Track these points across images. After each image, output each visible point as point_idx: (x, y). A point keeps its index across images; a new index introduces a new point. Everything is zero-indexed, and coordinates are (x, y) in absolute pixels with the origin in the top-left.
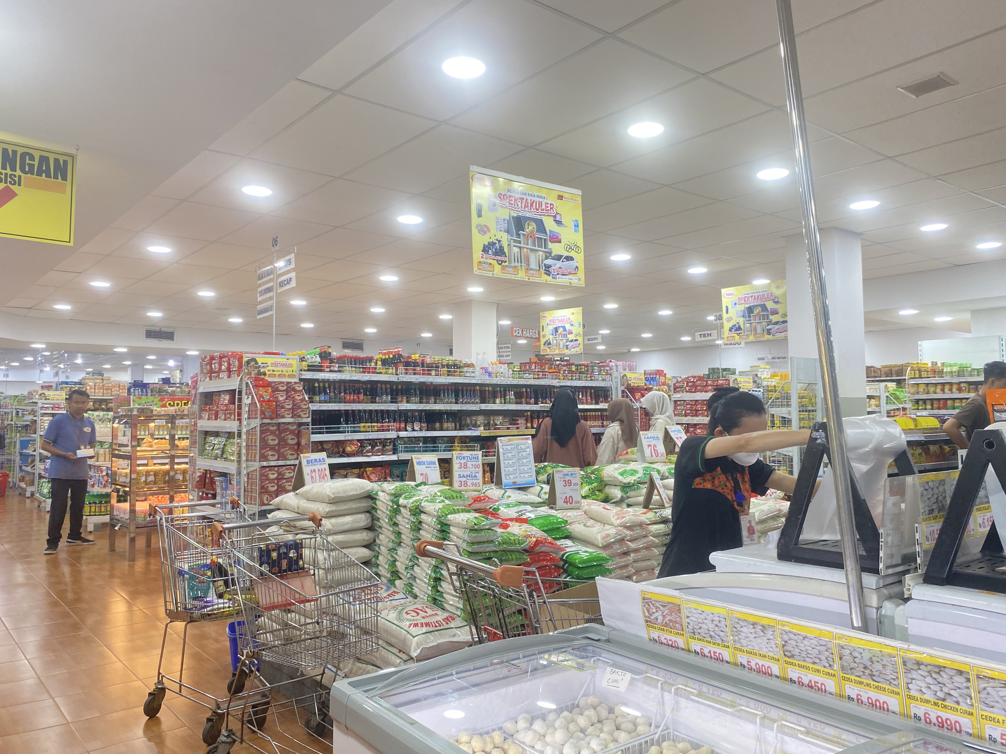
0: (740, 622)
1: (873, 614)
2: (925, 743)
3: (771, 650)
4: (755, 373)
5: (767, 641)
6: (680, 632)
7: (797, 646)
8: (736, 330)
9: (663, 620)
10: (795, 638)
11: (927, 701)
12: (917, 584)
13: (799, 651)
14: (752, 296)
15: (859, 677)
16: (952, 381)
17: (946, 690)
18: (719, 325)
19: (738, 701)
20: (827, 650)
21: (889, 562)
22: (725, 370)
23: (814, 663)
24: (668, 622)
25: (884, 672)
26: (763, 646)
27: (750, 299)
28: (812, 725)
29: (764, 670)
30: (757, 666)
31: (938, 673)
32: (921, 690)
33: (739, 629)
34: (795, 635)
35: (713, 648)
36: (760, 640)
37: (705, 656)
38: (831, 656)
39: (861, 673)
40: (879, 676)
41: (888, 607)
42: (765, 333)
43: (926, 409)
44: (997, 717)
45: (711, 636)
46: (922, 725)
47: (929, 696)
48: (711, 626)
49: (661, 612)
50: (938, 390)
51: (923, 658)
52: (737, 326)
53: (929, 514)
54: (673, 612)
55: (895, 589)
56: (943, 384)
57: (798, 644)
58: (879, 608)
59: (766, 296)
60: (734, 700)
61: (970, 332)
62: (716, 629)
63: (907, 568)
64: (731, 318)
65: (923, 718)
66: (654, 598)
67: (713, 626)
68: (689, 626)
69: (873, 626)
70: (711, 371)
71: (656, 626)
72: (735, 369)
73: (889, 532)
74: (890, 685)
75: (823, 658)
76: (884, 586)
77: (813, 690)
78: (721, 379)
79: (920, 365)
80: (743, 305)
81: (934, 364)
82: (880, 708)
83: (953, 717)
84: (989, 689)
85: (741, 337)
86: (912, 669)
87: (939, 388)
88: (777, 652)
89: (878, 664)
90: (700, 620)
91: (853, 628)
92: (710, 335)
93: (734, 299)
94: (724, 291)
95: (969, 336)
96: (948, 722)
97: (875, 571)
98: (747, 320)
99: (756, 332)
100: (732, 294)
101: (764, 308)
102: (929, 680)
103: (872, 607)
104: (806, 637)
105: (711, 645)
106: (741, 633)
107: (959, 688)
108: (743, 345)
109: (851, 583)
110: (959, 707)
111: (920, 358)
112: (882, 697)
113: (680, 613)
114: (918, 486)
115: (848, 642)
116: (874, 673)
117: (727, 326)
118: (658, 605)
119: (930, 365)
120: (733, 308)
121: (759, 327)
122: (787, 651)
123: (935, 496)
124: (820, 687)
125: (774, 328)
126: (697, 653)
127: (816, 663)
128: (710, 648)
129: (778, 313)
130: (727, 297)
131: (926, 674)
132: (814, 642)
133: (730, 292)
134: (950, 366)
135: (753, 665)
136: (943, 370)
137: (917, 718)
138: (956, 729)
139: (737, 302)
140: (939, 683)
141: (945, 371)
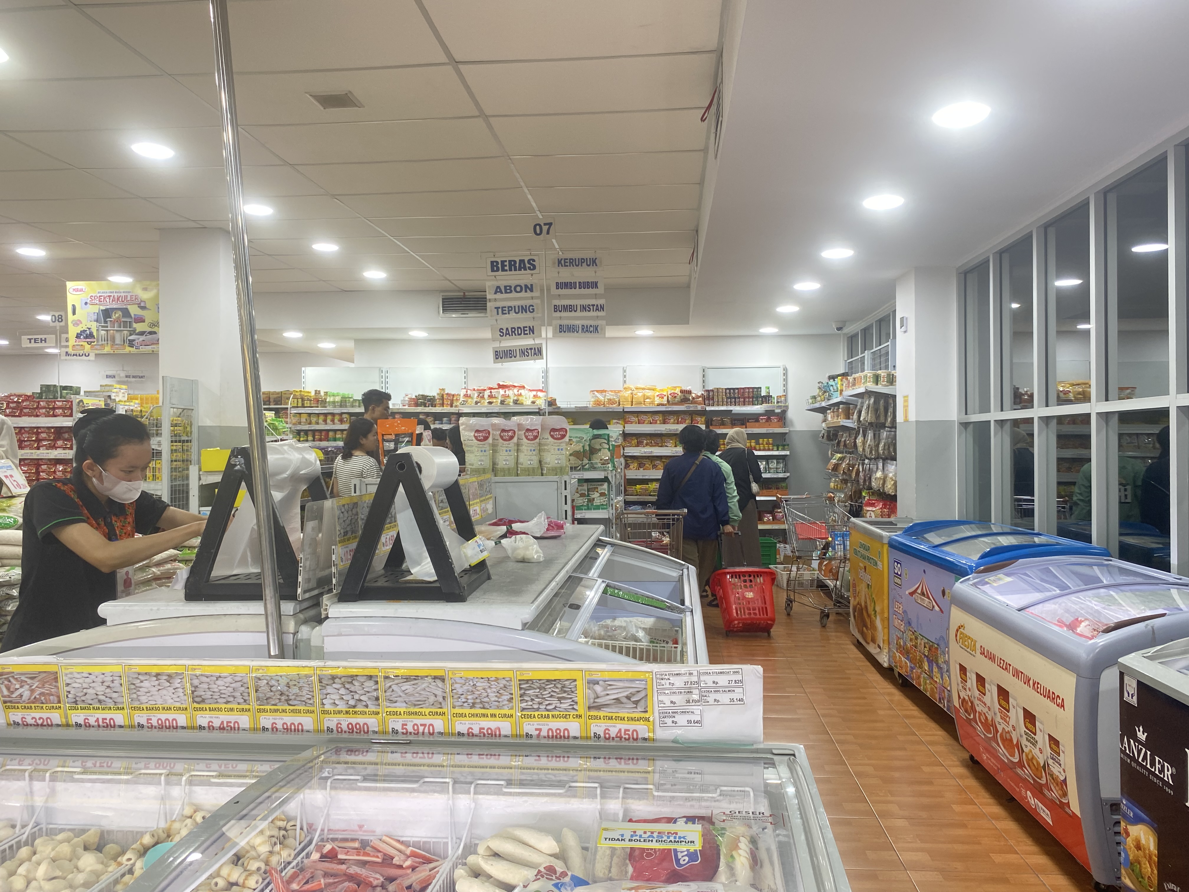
0: (140, 677)
1: (289, 640)
2: (337, 751)
3: (178, 700)
4: (108, 394)
5: (174, 691)
6: (55, 705)
7: (209, 688)
8: (86, 337)
9: (31, 696)
10: (208, 680)
11: (340, 712)
12: (333, 603)
13: (211, 693)
14: (110, 296)
15: (275, 705)
16: (335, 412)
17: (357, 697)
18: (58, 328)
19: (134, 766)
20: (242, 686)
21: (306, 587)
22: (65, 388)
23: (227, 702)
24: (38, 697)
25: (301, 694)
26: (167, 698)
27: (108, 300)
28: (223, 766)
29: (168, 724)
30: (160, 722)
31: (351, 683)
32: (335, 703)
33: (137, 685)
34: (207, 677)
35: (100, 715)
36: (164, 692)
37: (90, 726)
38: (247, 690)
39: (277, 701)
40: (295, 699)
41: (305, 631)
42: (126, 345)
43: (307, 441)
44: (399, 710)
45: (100, 701)
46: (334, 735)
47: (342, 707)
48: (100, 689)
49: (27, 687)
50: (321, 421)
51: (339, 672)
52: (88, 332)
53: (344, 536)
54: (46, 682)
55: (312, 613)
56: (326, 415)
57: (210, 686)
58: (295, 634)
59: (129, 299)
60: (130, 766)
61: (352, 361)
62: (108, 690)
63: (322, 591)
64: (79, 320)
65: (335, 729)
66: (16, 670)
67: (104, 687)
68: (69, 696)
69: (289, 651)
70: (44, 389)
71: (19, 705)
72: (80, 388)
73: (308, 556)
74: (305, 705)
75: (238, 694)
76: (300, 611)
77: (225, 731)
78: (59, 399)
79: (303, 393)
80: (97, 306)
81: (317, 392)
82: (295, 731)
83: (361, 720)
84: (394, 687)
85: (92, 347)
86: (327, 685)
87: (321, 418)
88: (185, 700)
89: (295, 687)
90: (85, 685)
91: (270, 656)
92: (45, 340)
93: (85, 297)
94: (70, 285)
95: (352, 365)
96: (358, 726)
97: (293, 597)
98: (103, 327)
99: (114, 342)
100: (81, 290)
101: (126, 312)
102: (342, 691)
103: (289, 633)
104: (220, 677)
105: (100, 711)
106: (141, 689)
107: (368, 692)
108: (92, 357)
109: (269, 612)
110: (367, 710)
111: (303, 385)
112: (297, 719)
113: (57, 682)
114: (336, 510)
115: (265, 673)
116: (290, 698)
117: (73, 331)
118: (23, 678)
119: (313, 394)
120: (82, 308)
121: (118, 337)
122: (197, 697)
123: (350, 518)
124: (233, 726)
125: (138, 339)
126: (78, 725)
127: (229, 702)
128: (97, 716)
129: (144, 321)
130: (74, 293)
131: (340, 686)
132: (229, 679)
133: (79, 287)
134: (334, 396)
135: (154, 722)
136: (325, 399)
137: (330, 730)
138: (364, 731)
139: (88, 301)
140: (351, 692)
141: (328, 400)
